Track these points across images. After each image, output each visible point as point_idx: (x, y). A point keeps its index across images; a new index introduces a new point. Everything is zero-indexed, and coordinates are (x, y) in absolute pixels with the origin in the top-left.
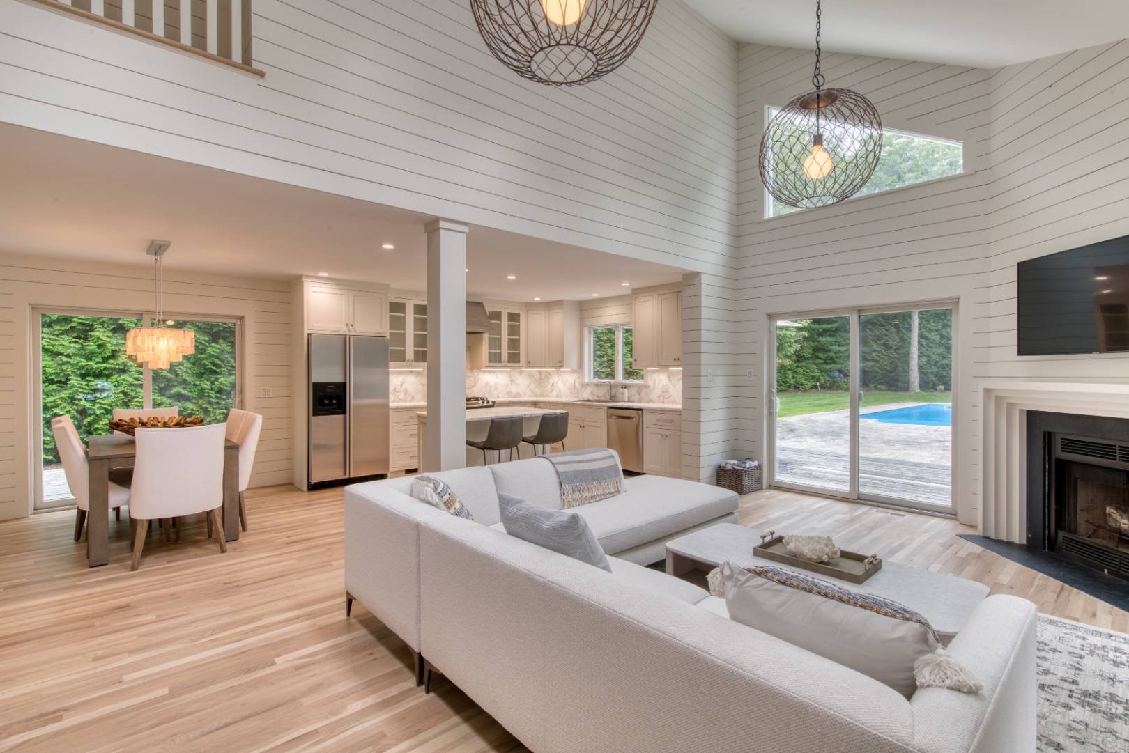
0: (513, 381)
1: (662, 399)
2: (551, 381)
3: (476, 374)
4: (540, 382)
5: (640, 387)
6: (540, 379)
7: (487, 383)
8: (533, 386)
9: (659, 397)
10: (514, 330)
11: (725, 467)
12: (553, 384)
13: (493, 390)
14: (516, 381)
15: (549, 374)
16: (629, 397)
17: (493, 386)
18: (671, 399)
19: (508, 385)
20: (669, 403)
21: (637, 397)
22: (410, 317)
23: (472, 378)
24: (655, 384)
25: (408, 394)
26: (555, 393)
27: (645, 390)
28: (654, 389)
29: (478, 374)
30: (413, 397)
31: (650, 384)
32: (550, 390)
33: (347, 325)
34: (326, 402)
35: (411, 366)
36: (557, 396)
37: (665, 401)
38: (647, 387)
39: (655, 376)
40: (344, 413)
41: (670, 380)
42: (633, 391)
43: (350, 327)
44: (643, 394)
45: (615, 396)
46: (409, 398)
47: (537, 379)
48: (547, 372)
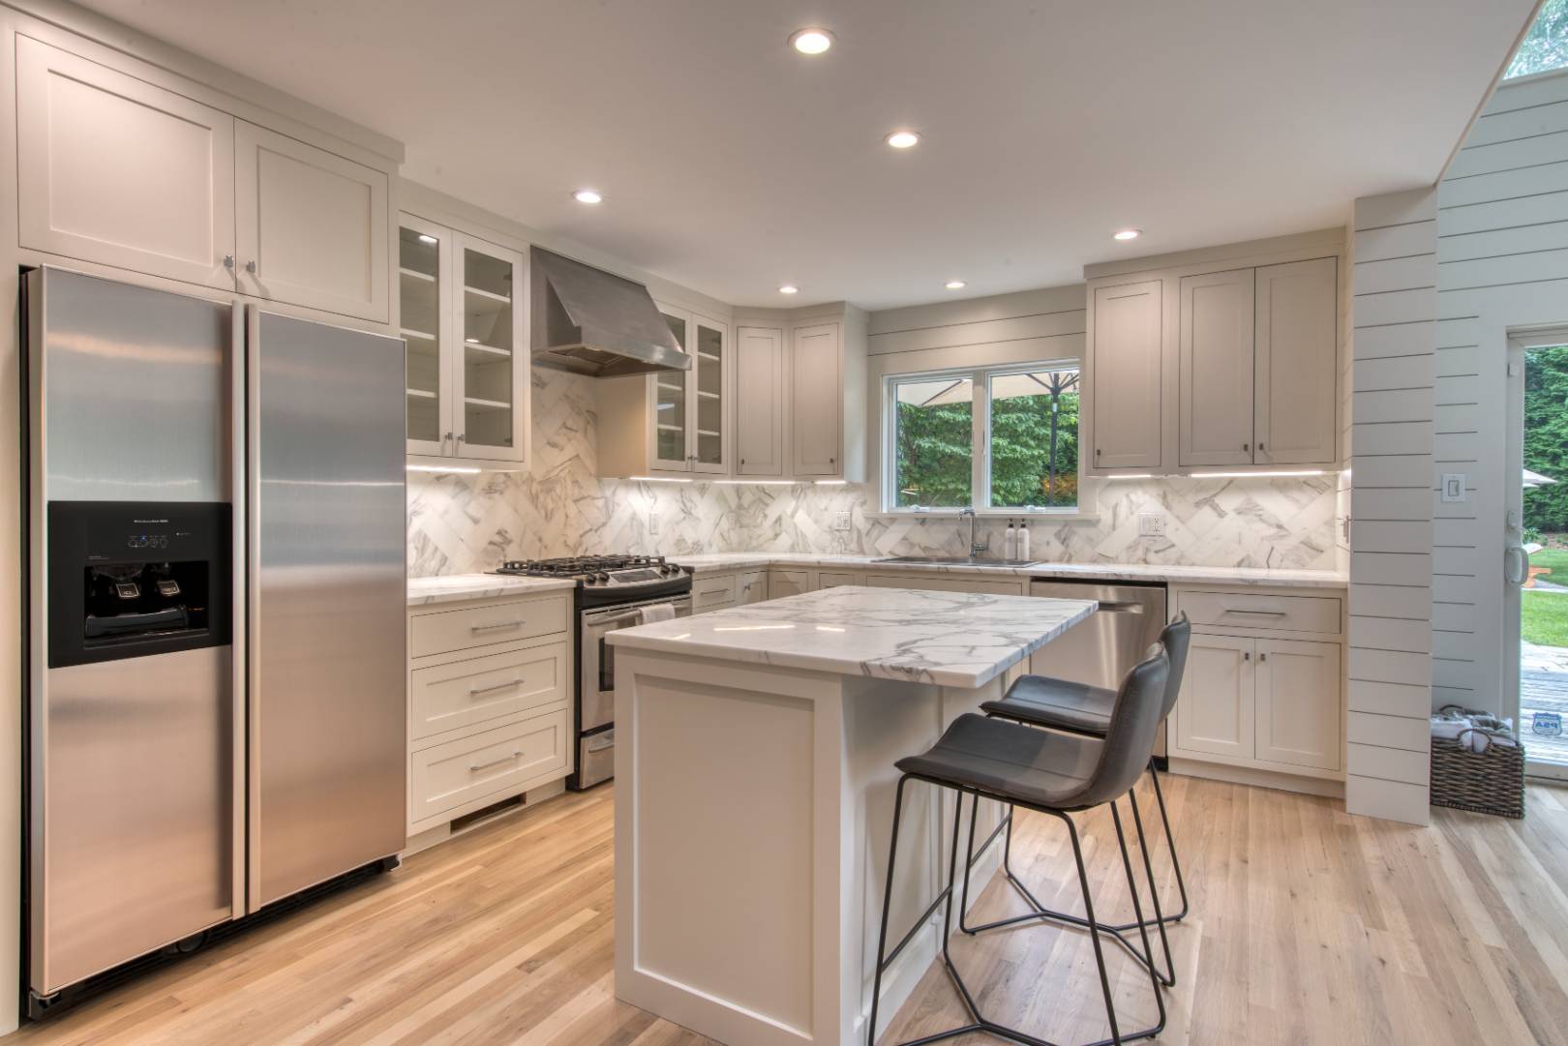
0: (687, 512)
1: (1140, 553)
2: (773, 512)
3: (608, 493)
4: (740, 513)
5: (1067, 523)
6: (740, 506)
7: (634, 517)
8: (725, 524)
9: (1131, 548)
10: (711, 375)
11: (1458, 739)
12: (779, 520)
13: (646, 532)
14: (693, 511)
15: (765, 496)
16: (1031, 551)
17: (647, 524)
18: (1172, 553)
19: (677, 523)
20: (1166, 562)
21: (1056, 548)
22: (453, 294)
23: (600, 503)
24: (1115, 514)
25: (429, 550)
26: (785, 540)
27: (1082, 531)
28: (1114, 527)
29: (614, 493)
30: (444, 560)
31: (1106, 516)
32: (770, 534)
33: (228, 263)
34: (127, 595)
35: (455, 458)
36: (792, 549)
37: (1151, 556)
38: (1092, 523)
39: (1118, 496)
40: (224, 638)
41: (1168, 507)
42: (1048, 533)
43: (243, 275)
44: (1076, 542)
45: (986, 548)
46: (434, 564)
47: (733, 507)
48: (762, 489)
